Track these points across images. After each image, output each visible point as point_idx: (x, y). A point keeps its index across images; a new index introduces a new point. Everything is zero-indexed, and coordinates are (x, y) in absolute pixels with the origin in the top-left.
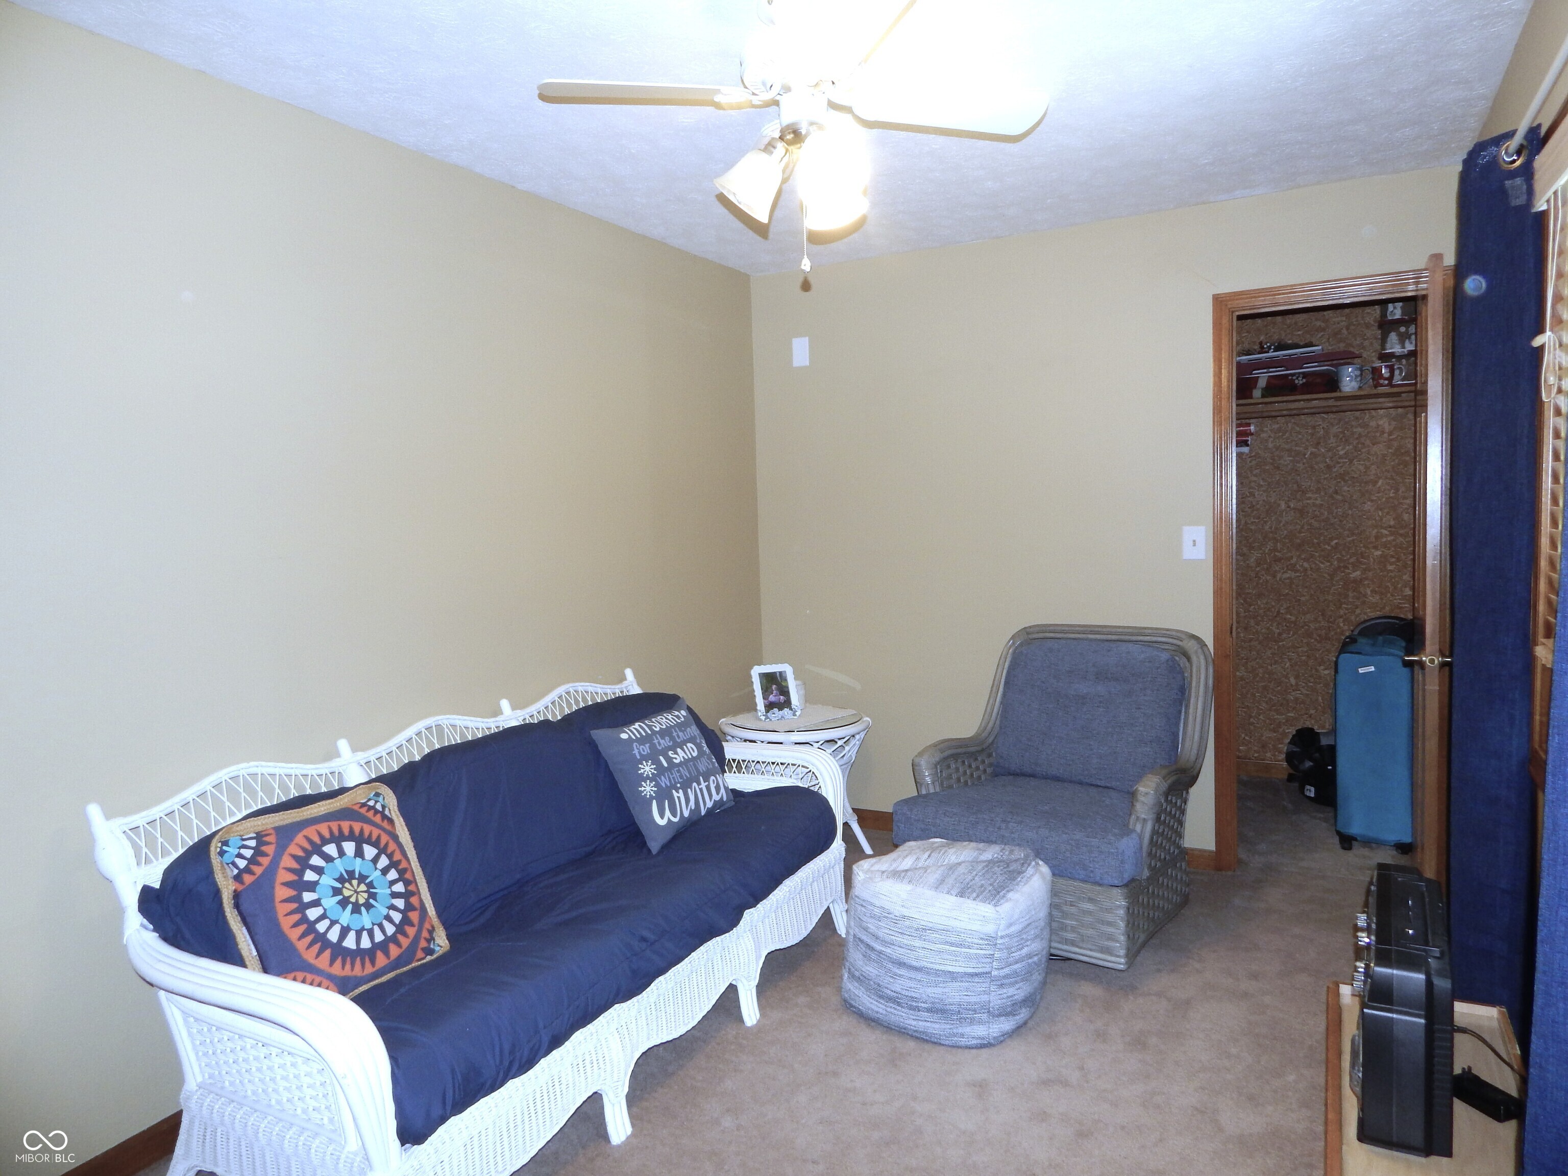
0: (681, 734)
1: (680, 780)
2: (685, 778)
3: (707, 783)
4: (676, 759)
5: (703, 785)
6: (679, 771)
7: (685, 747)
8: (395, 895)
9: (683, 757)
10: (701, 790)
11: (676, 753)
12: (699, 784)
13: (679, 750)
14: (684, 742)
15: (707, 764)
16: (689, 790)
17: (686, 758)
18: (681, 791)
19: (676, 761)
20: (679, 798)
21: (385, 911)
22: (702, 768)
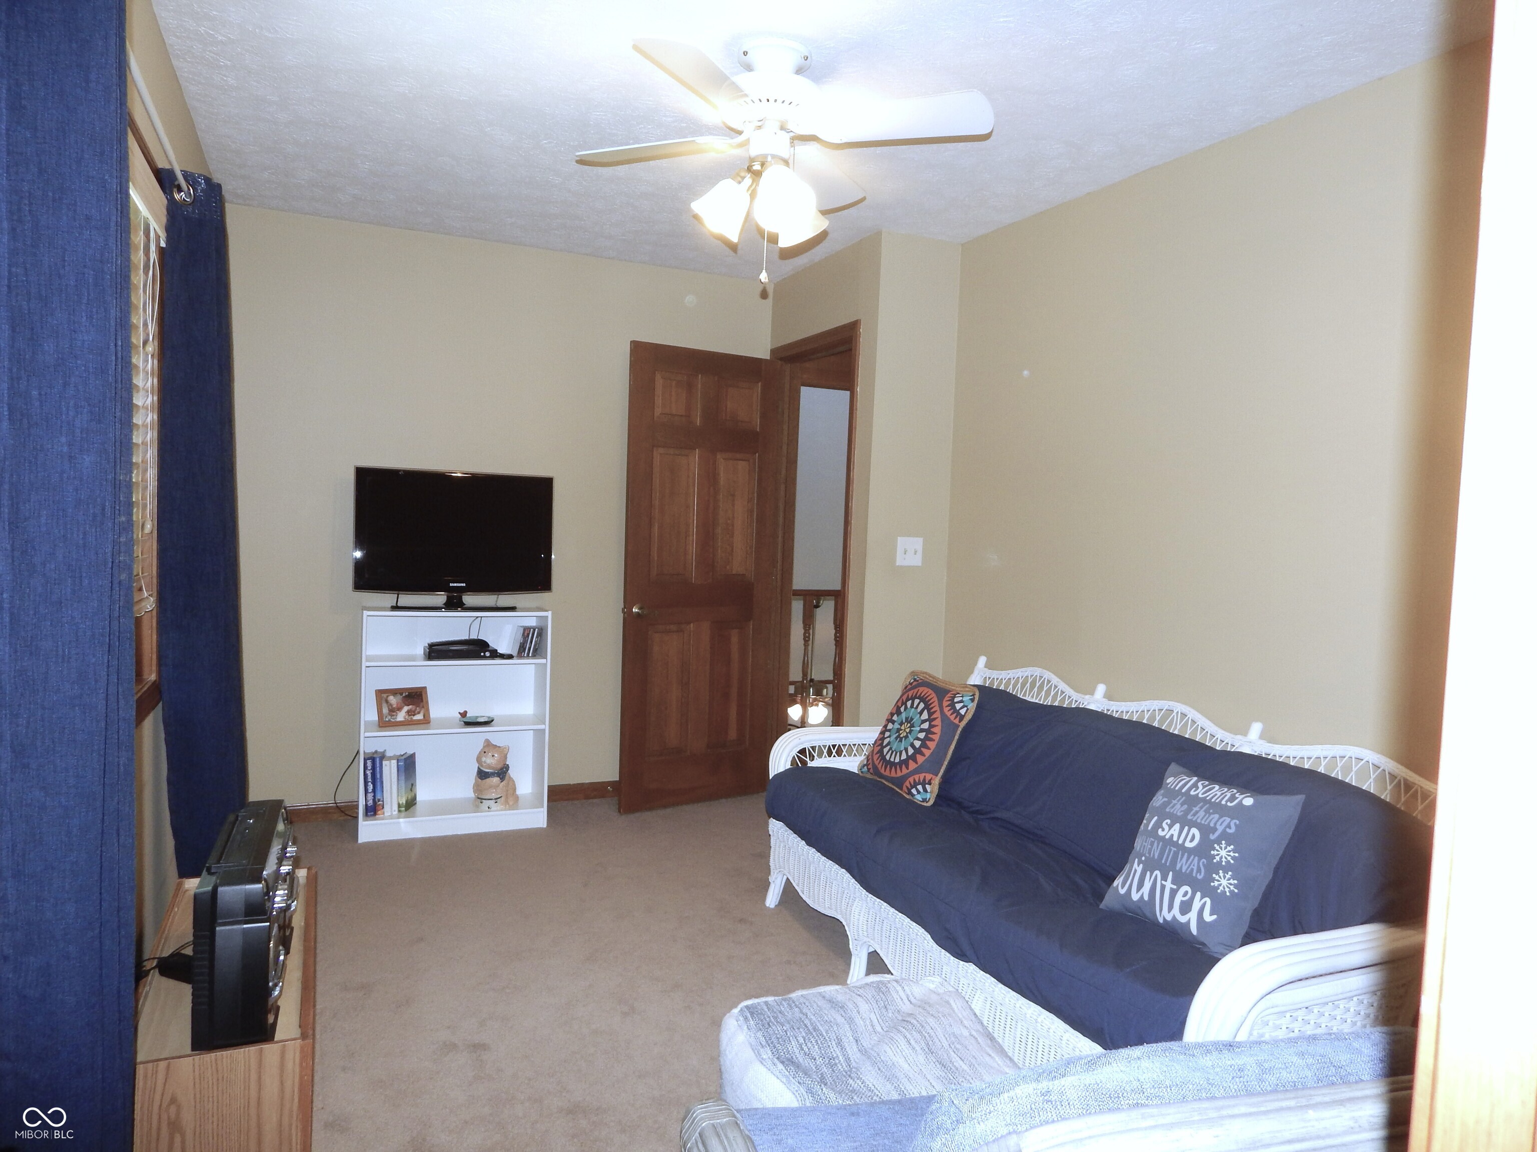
0: (1202, 813)
1: (1147, 855)
2: (1152, 856)
3: (1175, 887)
4: (1163, 830)
5: (1169, 885)
6: (1152, 844)
7: (1186, 828)
8: (912, 745)
9: (1172, 835)
10: (1163, 887)
11: (1171, 826)
12: (1164, 878)
13: (1177, 826)
14: (1192, 824)
15: (1195, 868)
16: (1148, 873)
17: (1175, 839)
18: (1141, 865)
19: (1161, 833)
20: (1136, 871)
21: (902, 748)
22: (1183, 864)
